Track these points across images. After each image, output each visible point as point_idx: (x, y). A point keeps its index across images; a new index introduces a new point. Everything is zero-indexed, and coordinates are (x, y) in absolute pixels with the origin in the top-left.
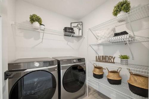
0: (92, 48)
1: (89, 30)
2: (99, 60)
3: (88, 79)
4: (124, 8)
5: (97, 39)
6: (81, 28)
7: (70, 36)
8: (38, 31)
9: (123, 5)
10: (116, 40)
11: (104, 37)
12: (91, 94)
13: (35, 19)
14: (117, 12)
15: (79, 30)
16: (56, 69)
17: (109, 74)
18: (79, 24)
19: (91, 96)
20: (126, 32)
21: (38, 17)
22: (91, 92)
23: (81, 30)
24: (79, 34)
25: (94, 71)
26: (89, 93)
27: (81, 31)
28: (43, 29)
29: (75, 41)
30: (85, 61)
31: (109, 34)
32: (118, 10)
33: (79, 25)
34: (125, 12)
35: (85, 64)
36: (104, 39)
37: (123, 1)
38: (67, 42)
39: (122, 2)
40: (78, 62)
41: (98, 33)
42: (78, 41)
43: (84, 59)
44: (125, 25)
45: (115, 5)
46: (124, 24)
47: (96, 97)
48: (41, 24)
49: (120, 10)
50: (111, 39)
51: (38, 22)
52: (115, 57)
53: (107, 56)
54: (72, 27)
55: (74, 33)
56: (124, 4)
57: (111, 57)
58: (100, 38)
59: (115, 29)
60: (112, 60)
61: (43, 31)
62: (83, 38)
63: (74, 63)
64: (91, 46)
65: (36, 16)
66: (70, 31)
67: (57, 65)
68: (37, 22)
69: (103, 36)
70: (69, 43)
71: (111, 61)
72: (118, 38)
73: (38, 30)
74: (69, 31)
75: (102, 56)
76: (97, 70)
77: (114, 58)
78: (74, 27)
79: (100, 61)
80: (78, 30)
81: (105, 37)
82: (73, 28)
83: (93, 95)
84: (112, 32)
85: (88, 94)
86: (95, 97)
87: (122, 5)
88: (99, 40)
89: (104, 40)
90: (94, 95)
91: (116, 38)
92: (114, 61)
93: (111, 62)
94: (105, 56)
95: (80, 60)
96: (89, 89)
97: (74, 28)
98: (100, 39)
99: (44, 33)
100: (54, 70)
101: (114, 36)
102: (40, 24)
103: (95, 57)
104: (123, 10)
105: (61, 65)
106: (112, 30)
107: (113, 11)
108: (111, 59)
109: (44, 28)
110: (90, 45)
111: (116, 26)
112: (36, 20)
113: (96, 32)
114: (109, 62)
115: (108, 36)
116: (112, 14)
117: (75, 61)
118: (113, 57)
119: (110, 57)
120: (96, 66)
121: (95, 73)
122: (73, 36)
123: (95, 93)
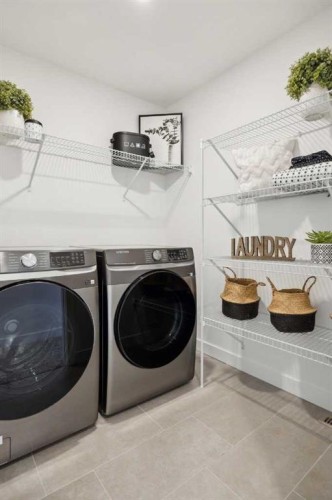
0: (217, 208)
1: (208, 144)
2: (241, 253)
3: (203, 324)
4: (320, 75)
5: (237, 178)
6: (179, 138)
7: (137, 167)
8: (13, 146)
9: (316, 65)
10: (295, 179)
11: (258, 171)
12: (213, 380)
13: (8, 101)
14: (300, 87)
15: (172, 143)
16: (93, 282)
17: (276, 296)
18: (172, 121)
19: (214, 386)
20: (327, 154)
21: (20, 92)
22: (215, 374)
23: (179, 144)
24: (170, 159)
25: (227, 292)
26: (209, 379)
27: (177, 147)
28: (39, 138)
29: (153, 186)
30: (192, 259)
31: (276, 159)
32: (301, 81)
33: (170, 126)
34: (326, 88)
35: (192, 268)
36: (260, 176)
37: (318, 51)
38: (124, 189)
39: (313, 55)
40: (169, 262)
41: (241, 157)
42: (166, 187)
43: (191, 250)
44: (327, 131)
45: (293, 63)
46: (324, 127)
47: (232, 389)
48: (28, 120)
49: (310, 82)
50: (279, 175)
51: (20, 109)
52: (294, 240)
53: (271, 239)
54: (143, 132)
55: (153, 156)
56: (320, 61)
57: (281, 238)
58: (245, 176)
59: (296, 142)
60: (286, 249)
61: (36, 147)
62: (186, 174)
63: (155, 262)
64: (215, 202)
65: (14, 87)
66: (138, 145)
67: (94, 268)
68: (16, 112)
69: (257, 167)
70: (132, 194)
71: (283, 252)
72: (303, 173)
73: (17, 143)
74: (132, 145)
75: (253, 238)
76: (237, 288)
77: (291, 240)
78: (150, 131)
79: (246, 256)
80: (166, 144)
81: (264, 170)
82: (147, 134)
83: (222, 382)
84: (288, 153)
85: (205, 381)
86: (228, 387)
87: (313, 63)
88: (242, 180)
89: (260, 180)
90: (226, 383)
91: (296, 174)
92: (290, 253)
93: (284, 259)
94: (264, 238)
95: (175, 254)
96: (209, 366)
97: (150, 136)
98: (247, 179)
99: (39, 153)
100: (87, 284)
101: (291, 168)
102: (25, 117)
103: (230, 243)
104: (318, 80)
105: (109, 269)
106: (287, 148)
107: (287, 83)
108: (282, 247)
109: (43, 136)
110: (210, 200)
111: (301, 135)
112: (13, 103)
113: (234, 151)
114: (277, 259)
115: (274, 168)
116: (285, 92)
117: (157, 255)
118: (288, 239)
119: (278, 238)
120: (232, 276)
121: (228, 299)
122: (146, 168)
123: (228, 375)
